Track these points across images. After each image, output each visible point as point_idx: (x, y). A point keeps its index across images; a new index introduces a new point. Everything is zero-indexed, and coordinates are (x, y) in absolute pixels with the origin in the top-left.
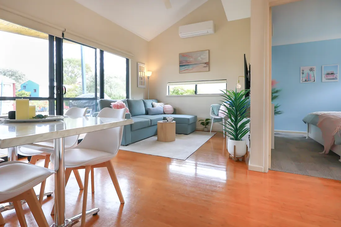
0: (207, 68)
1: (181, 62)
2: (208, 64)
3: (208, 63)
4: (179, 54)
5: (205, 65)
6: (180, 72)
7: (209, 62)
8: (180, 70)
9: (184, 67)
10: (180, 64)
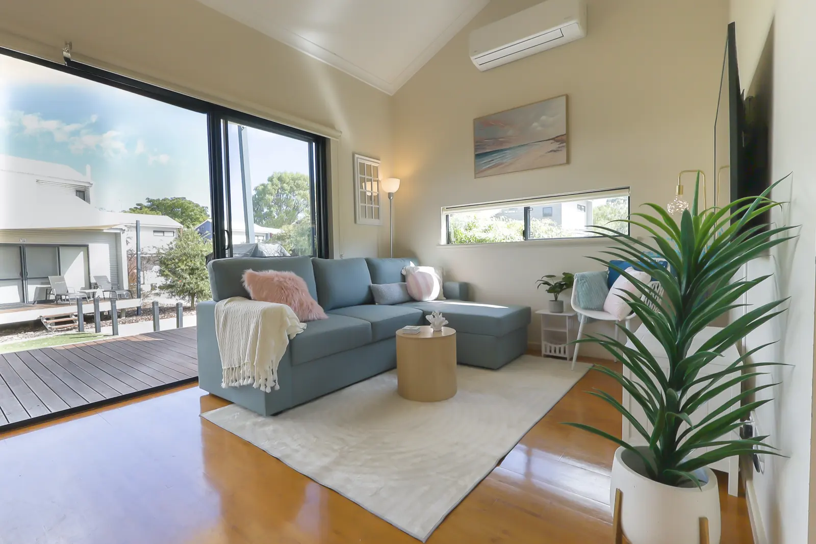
0: (562, 155)
1: (478, 144)
2: (564, 140)
3: (564, 138)
4: (476, 121)
5: (555, 146)
6: (478, 172)
7: (567, 134)
8: (476, 166)
9: (487, 159)
10: (476, 150)
